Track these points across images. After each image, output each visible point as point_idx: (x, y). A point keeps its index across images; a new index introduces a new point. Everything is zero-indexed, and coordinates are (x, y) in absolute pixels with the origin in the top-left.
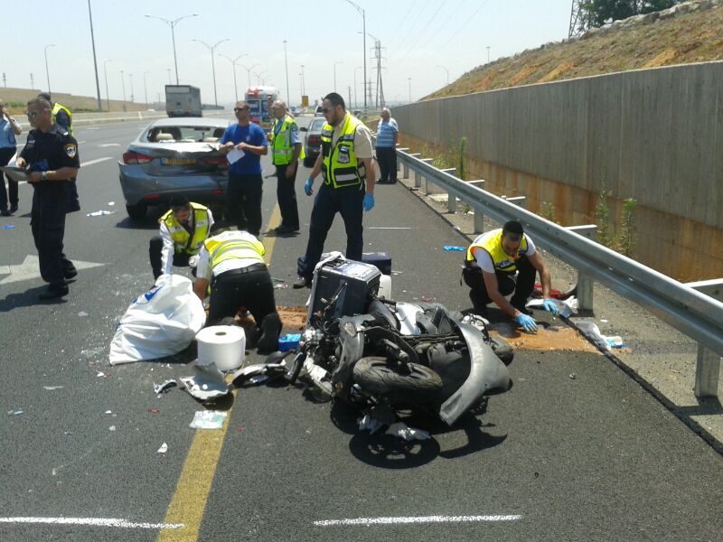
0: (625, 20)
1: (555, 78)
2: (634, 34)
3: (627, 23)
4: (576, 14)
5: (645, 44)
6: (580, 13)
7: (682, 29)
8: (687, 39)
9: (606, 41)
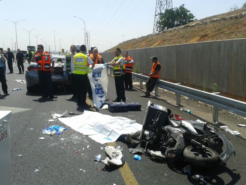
0: (177, 27)
1: (157, 45)
2: (181, 31)
3: (178, 28)
4: (155, 25)
5: (187, 35)
6: (157, 25)
7: (199, 30)
8: (202, 33)
9: (172, 34)
